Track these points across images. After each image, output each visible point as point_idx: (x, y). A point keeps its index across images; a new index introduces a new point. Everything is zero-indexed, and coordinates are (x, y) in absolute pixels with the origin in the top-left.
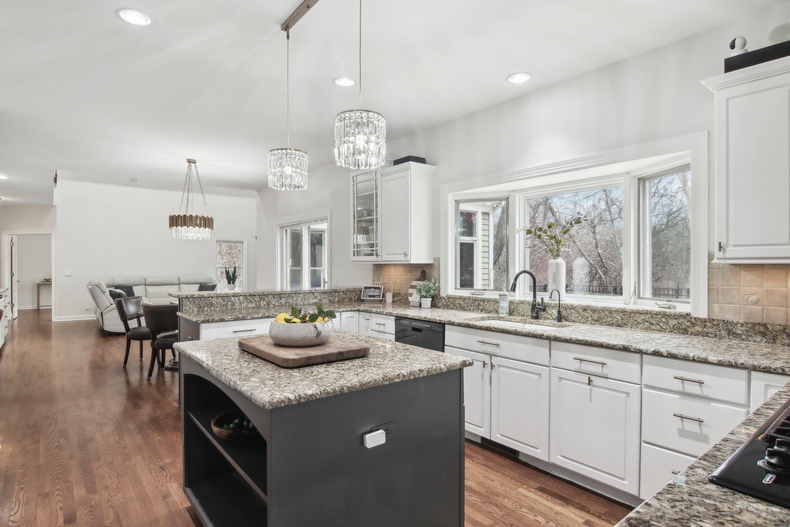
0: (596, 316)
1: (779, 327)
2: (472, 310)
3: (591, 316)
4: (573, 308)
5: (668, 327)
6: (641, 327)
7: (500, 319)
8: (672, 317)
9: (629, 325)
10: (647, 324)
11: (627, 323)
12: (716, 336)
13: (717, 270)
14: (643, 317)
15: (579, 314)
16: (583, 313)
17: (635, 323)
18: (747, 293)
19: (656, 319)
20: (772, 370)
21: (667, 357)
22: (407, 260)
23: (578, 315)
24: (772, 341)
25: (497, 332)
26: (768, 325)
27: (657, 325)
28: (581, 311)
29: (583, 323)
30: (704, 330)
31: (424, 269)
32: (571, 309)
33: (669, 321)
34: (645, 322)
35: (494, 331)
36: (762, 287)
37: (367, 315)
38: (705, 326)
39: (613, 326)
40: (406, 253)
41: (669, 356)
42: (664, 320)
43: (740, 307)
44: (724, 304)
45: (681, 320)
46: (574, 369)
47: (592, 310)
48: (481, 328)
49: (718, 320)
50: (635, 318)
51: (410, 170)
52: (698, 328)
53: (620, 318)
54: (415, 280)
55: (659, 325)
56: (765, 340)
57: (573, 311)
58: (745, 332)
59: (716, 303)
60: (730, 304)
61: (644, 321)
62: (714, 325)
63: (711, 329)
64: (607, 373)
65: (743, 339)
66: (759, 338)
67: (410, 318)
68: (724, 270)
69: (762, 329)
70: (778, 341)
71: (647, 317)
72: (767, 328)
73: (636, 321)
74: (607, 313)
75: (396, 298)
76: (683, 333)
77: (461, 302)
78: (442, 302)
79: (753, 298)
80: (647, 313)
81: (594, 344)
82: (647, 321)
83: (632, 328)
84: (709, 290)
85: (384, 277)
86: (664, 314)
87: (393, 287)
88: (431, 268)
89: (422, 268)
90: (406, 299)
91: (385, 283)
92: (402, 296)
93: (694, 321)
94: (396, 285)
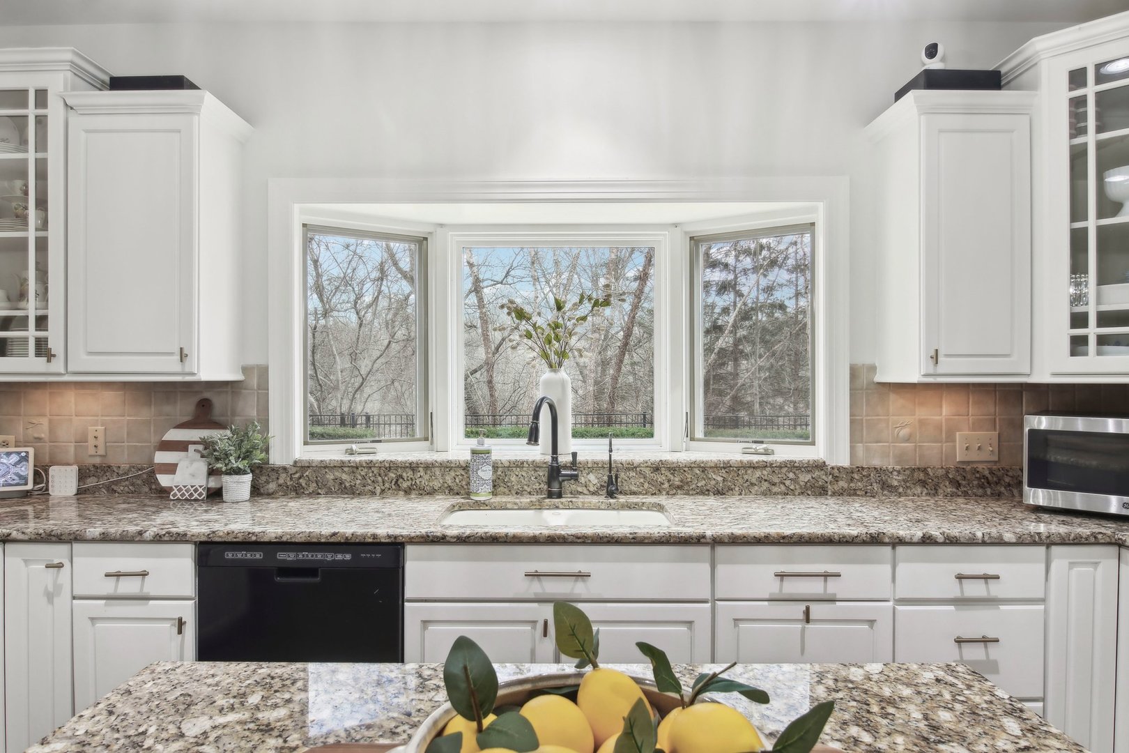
0: (677, 479)
1: (940, 471)
2: (378, 490)
3: (669, 481)
4: (631, 467)
5: (797, 487)
6: (756, 491)
7: (479, 506)
8: (803, 469)
9: (737, 489)
10: (765, 485)
11: (733, 486)
12: (866, 493)
13: (861, 392)
14: (758, 473)
15: (645, 477)
16: (652, 475)
17: (746, 485)
18: (898, 425)
19: (780, 476)
20: (1083, 540)
21: (944, 544)
22: (187, 370)
23: (642, 480)
24: (933, 492)
25: (584, 543)
26: (929, 470)
27: (781, 485)
28: (647, 471)
29: (652, 494)
30: (851, 485)
31: (207, 395)
32: (628, 469)
33: (800, 475)
34: (763, 482)
35: (572, 543)
36: (915, 415)
37: (58, 552)
38: (852, 479)
39: (708, 495)
40: (185, 352)
41: (947, 541)
42: (791, 475)
43: (889, 447)
44: (870, 442)
45: (817, 473)
46: (767, 596)
47: (669, 469)
48: (534, 541)
49: (869, 468)
50: (746, 477)
51: (199, 115)
52: (842, 484)
53: (720, 479)
54: (175, 428)
55: (784, 484)
56: (925, 491)
57: (632, 474)
58: (903, 483)
59: (859, 443)
60: (877, 442)
61: (760, 479)
62: (864, 476)
63: (860, 484)
64: (834, 592)
65: (900, 493)
66: (918, 490)
67: (270, 543)
68: (870, 391)
69: (922, 476)
70: (940, 491)
71: (765, 472)
72: (928, 474)
73: (747, 481)
74: (698, 472)
75: (91, 482)
76: (820, 494)
77: (344, 477)
78: (281, 481)
79: (904, 432)
80: (766, 466)
81: (817, 540)
82: (766, 480)
83: (741, 494)
84: (852, 422)
85: (34, 421)
86: (792, 466)
87: (72, 450)
88: (232, 392)
89: (196, 392)
90: (139, 482)
91: (36, 438)
92: (121, 472)
93: (837, 474)
94: (91, 442)
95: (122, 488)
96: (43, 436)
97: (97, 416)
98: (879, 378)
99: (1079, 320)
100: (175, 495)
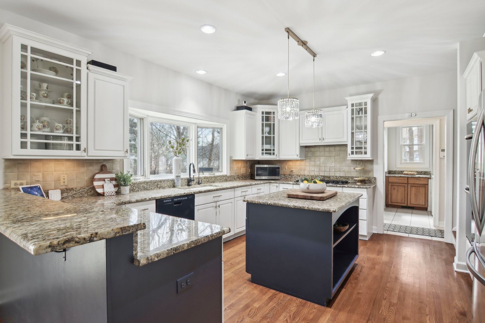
43: (235, 172)
53: (214, 179)
59: (231, 171)
62: (232, 177)
63: (231, 179)
68: (233, 161)
85: (36, 174)
86: (220, 176)
87: (53, 184)
88: (112, 162)
89: (101, 162)
90: (84, 193)
91: (36, 181)
92: (77, 190)
93: (229, 177)
94: (62, 181)
95: (77, 196)
96: (40, 179)
97: (64, 171)
98: (233, 159)
99: (263, 150)
100: (106, 194)
